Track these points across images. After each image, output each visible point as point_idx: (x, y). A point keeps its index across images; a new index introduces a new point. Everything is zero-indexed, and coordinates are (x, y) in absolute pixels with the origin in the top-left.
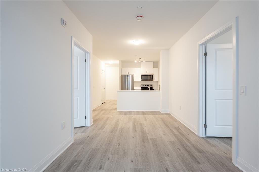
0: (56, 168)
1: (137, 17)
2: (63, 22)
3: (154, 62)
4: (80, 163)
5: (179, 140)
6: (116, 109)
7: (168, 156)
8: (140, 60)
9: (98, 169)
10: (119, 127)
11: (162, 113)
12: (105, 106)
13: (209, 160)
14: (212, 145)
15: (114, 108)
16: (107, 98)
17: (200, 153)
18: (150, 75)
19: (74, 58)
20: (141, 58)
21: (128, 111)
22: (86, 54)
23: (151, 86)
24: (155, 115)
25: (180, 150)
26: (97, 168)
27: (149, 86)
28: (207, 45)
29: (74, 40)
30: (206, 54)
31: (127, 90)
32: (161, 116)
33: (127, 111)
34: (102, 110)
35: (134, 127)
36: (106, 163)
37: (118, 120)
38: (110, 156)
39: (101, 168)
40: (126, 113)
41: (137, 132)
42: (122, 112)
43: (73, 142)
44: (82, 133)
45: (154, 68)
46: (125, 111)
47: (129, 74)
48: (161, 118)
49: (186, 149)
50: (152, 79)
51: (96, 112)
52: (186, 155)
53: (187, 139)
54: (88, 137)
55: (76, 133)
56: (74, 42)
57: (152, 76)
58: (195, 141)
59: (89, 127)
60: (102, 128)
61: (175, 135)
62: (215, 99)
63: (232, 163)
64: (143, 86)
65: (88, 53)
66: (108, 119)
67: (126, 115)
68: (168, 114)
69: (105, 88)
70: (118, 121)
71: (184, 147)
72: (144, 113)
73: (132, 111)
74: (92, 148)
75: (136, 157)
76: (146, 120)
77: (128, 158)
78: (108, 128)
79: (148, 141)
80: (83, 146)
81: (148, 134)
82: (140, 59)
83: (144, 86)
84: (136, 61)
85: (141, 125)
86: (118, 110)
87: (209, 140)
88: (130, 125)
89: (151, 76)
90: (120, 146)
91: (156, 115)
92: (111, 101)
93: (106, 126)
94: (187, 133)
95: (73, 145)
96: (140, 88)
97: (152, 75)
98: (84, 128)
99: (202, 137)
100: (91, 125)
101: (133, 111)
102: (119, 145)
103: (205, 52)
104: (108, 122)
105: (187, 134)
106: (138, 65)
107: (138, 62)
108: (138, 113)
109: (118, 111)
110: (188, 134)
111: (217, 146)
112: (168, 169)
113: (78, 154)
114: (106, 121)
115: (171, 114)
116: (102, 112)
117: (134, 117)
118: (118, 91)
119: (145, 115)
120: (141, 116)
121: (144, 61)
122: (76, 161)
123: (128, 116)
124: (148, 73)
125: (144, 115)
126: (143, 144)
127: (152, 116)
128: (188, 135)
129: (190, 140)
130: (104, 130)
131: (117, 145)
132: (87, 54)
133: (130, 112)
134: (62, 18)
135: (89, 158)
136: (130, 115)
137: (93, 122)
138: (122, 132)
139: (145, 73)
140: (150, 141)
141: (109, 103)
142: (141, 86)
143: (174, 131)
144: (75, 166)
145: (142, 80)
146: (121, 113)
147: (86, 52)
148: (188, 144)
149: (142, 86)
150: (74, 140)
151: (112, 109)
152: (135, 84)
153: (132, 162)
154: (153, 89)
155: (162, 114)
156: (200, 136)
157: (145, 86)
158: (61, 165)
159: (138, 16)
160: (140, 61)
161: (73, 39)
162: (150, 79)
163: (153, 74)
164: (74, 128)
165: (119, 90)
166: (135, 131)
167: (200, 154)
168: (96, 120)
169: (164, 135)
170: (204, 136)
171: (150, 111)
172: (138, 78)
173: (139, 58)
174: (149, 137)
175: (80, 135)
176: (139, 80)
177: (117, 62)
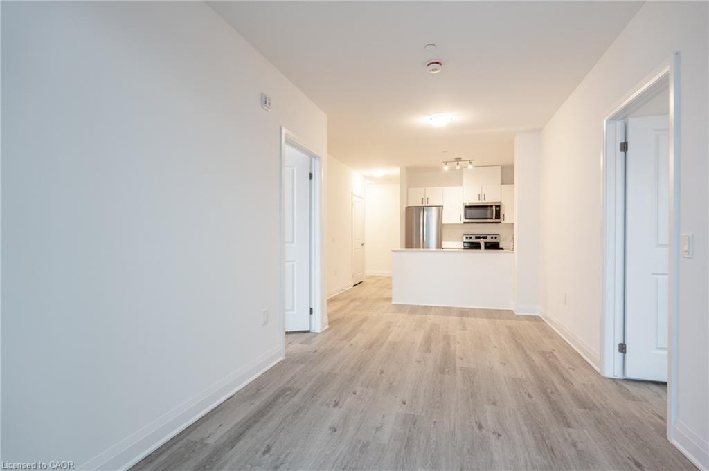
0: (253, 395)
1: (429, 65)
2: (265, 101)
3: (502, 168)
4: (297, 392)
5: (539, 378)
6: (389, 299)
7: (494, 404)
8: (458, 164)
9: (331, 406)
10: (390, 339)
11: (518, 316)
12: (362, 292)
13: (600, 423)
14: (633, 398)
15: (387, 297)
16: (369, 272)
17: (585, 408)
18: (491, 207)
19: (287, 171)
20: (460, 159)
21: (420, 304)
22: (311, 160)
23: (496, 238)
24: (495, 318)
25: (530, 396)
26: (328, 405)
27: (489, 237)
28: (627, 120)
29: (286, 134)
30: (624, 147)
31: (421, 249)
32: (510, 323)
33: (418, 306)
34: (354, 300)
35: (428, 341)
36: (349, 399)
37: (389, 324)
38: (358, 389)
39: (336, 405)
40: (413, 310)
41: (430, 352)
42: (403, 306)
43: (285, 358)
44: (302, 343)
45: (502, 184)
46: (412, 306)
47: (428, 205)
48: (509, 328)
49: (548, 398)
50: (496, 218)
51: (338, 305)
52: (543, 408)
53: (564, 378)
54: (316, 351)
55: (290, 343)
56: (286, 137)
57: (496, 210)
58: (584, 384)
59: (318, 333)
60: (347, 337)
61: (533, 368)
62: (653, 274)
63: (666, 437)
64: (471, 238)
65: (316, 157)
66: (365, 320)
67: (412, 314)
68: (536, 319)
69: (362, 245)
70: (389, 327)
71: (545, 393)
72: (463, 313)
73: (431, 307)
74: (322, 373)
75: (416, 396)
76: (464, 328)
77: (396, 397)
78: (361, 339)
79: (455, 372)
80: (302, 366)
81: (459, 358)
82: (458, 160)
83: (473, 237)
84: (446, 168)
85: (447, 338)
86: (393, 303)
87: (628, 386)
88: (419, 337)
89: (494, 208)
90: (383, 375)
91: (498, 320)
92: (380, 280)
93: (358, 335)
94: (571, 366)
95: (283, 362)
96: (461, 245)
97: (497, 204)
98: (307, 334)
99: (612, 379)
100: (325, 329)
101: (435, 307)
102: (382, 372)
103: (623, 141)
104: (363, 326)
105: (570, 368)
106: (455, 179)
107: (453, 169)
108: (447, 311)
109: (394, 305)
110: (573, 369)
111: (647, 401)
112: (484, 425)
113: (293, 378)
114: (361, 325)
115: (544, 319)
116: (352, 305)
117: (431, 318)
118: (393, 251)
119: (467, 319)
120: (454, 320)
121: (470, 167)
122: (289, 389)
123: (417, 316)
124: (484, 201)
125: (464, 318)
126: (439, 376)
127: (483, 322)
128: (570, 371)
129: (572, 381)
130: (351, 342)
131: (376, 373)
132: (313, 160)
133: (427, 309)
134: (262, 94)
135: (315, 388)
136: (424, 316)
137: (329, 324)
138: (393, 348)
139: (475, 201)
140: (459, 373)
141: (373, 284)
142: (464, 237)
143: (534, 358)
144: (287, 395)
145: (467, 221)
146: (401, 308)
147: (312, 156)
148: (561, 389)
149: (467, 238)
150: (286, 356)
151: (378, 300)
152: (445, 233)
153: (404, 403)
154: (501, 246)
155: (518, 318)
156: (607, 375)
157: (477, 238)
158: (263, 391)
159: (429, 62)
160: (458, 168)
161: (284, 131)
162: (492, 219)
163: (500, 203)
164: (287, 333)
165: (399, 249)
166: (428, 350)
167: (582, 410)
168: (335, 321)
169: (501, 363)
170: (620, 376)
171: (483, 310)
172: (454, 215)
173: (456, 159)
174: (459, 364)
175: (298, 347)
176: (459, 222)
177: (395, 171)
